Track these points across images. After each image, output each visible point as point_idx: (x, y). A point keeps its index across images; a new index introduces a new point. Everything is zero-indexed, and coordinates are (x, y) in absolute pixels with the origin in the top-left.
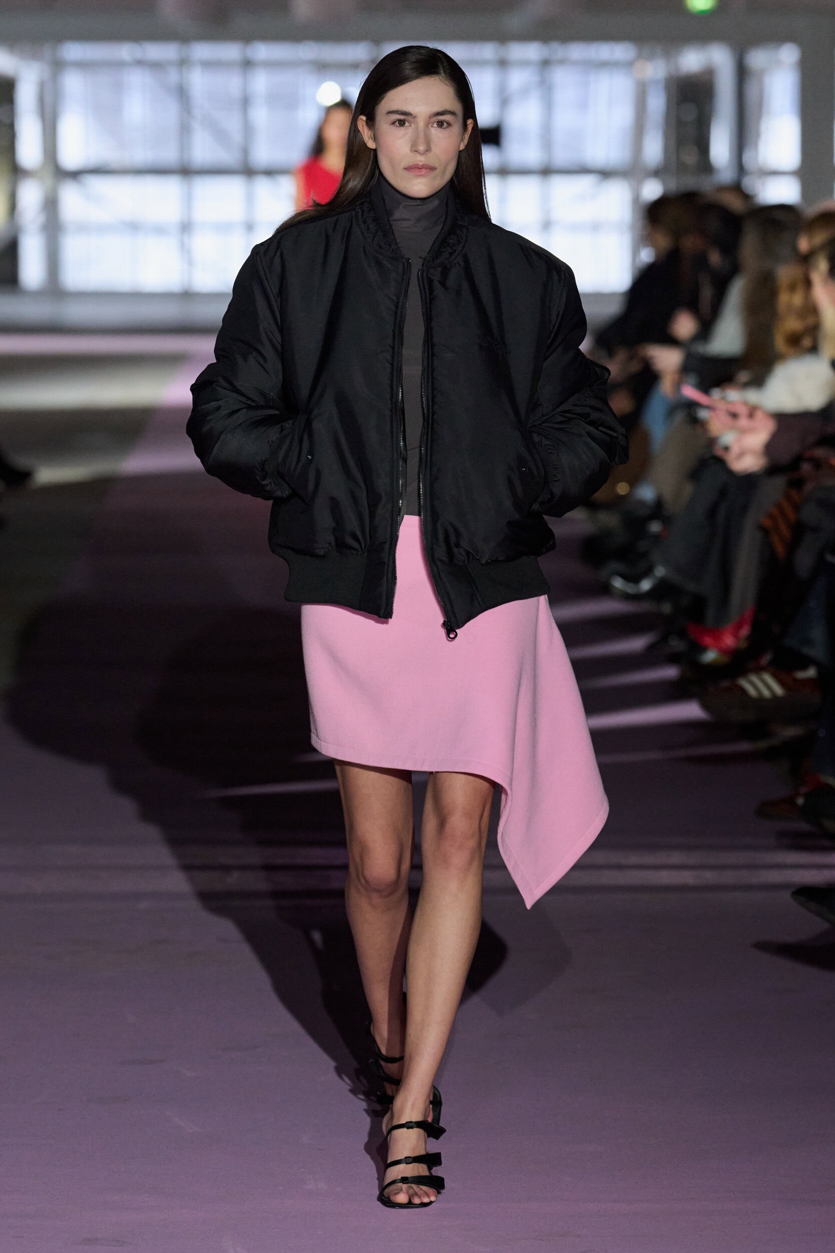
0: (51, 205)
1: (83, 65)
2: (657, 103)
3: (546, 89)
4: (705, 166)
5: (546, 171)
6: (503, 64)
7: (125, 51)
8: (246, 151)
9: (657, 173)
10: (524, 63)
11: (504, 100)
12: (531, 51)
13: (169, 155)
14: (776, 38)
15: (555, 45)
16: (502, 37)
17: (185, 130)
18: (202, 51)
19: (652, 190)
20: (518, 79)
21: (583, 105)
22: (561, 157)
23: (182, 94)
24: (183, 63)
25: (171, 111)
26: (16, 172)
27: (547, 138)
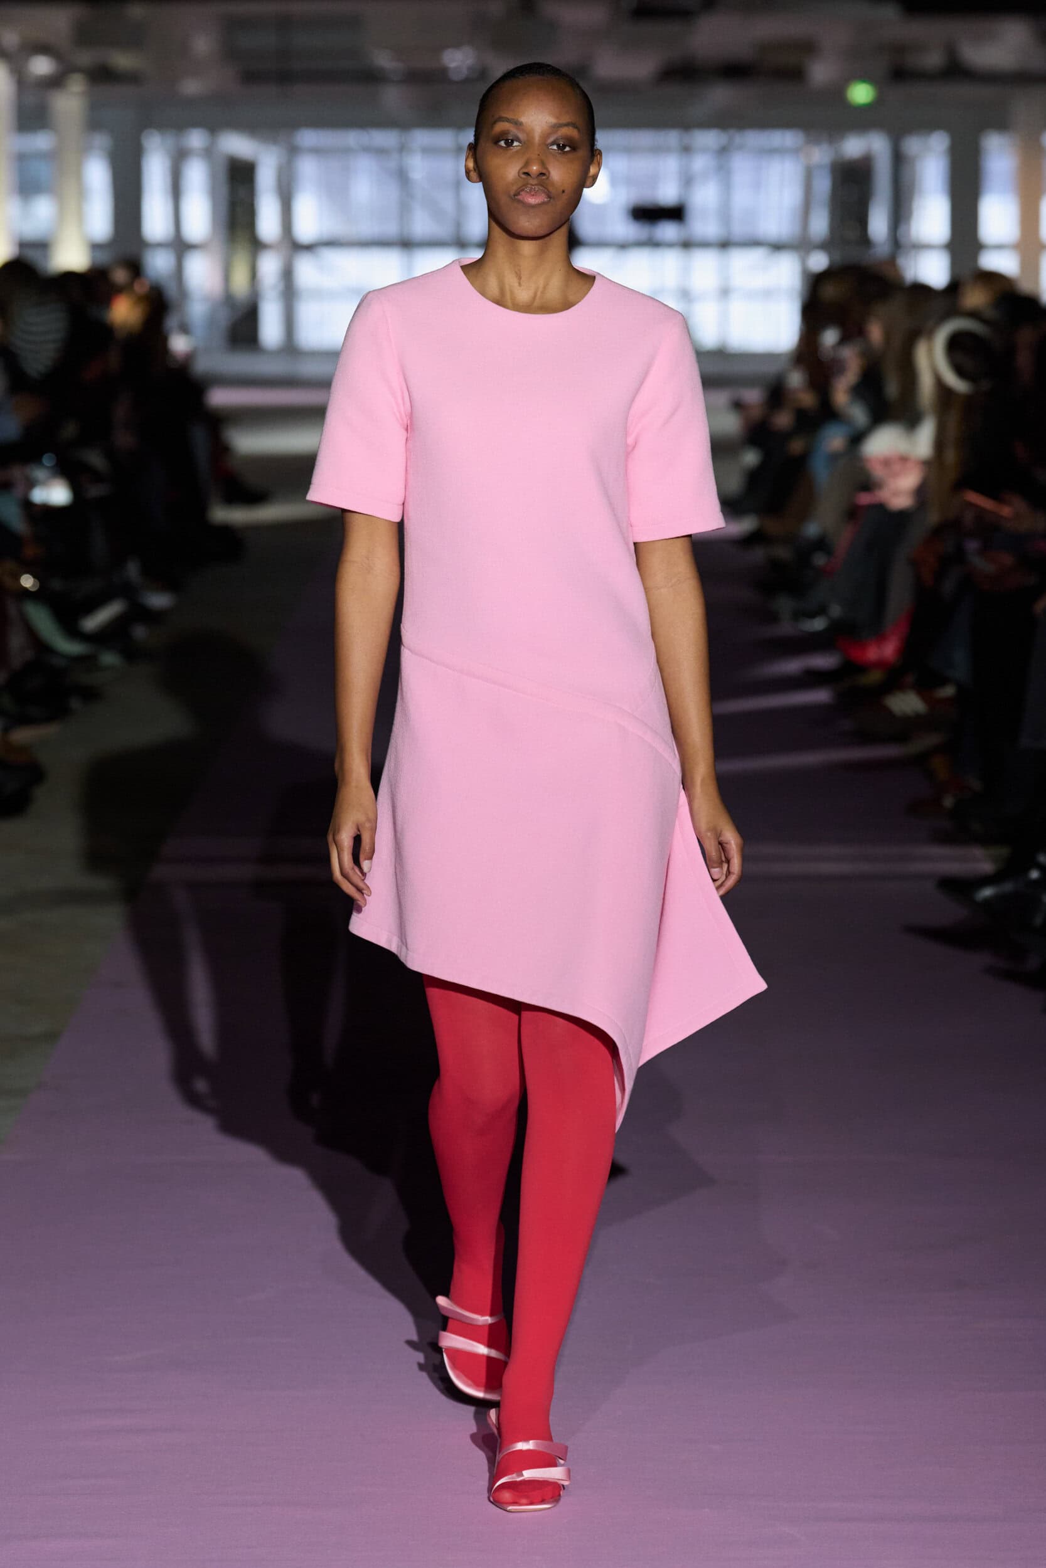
0: (288, 275)
1: (317, 151)
2: (823, 185)
3: (723, 172)
4: (865, 240)
5: (725, 245)
6: (686, 150)
7: (352, 138)
8: (458, 225)
9: (824, 246)
10: (705, 150)
11: (688, 181)
12: (708, 139)
13: (391, 229)
14: (927, 126)
15: (732, 132)
16: (686, 125)
17: (404, 209)
18: (422, 137)
19: (819, 262)
20: (701, 163)
21: (757, 185)
22: (739, 230)
23: (402, 177)
24: (402, 149)
25: (392, 192)
26: (256, 245)
27: (725, 213)
